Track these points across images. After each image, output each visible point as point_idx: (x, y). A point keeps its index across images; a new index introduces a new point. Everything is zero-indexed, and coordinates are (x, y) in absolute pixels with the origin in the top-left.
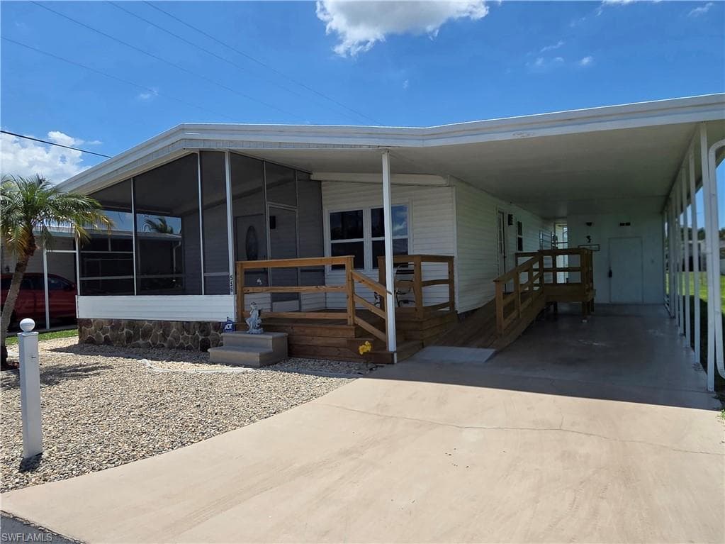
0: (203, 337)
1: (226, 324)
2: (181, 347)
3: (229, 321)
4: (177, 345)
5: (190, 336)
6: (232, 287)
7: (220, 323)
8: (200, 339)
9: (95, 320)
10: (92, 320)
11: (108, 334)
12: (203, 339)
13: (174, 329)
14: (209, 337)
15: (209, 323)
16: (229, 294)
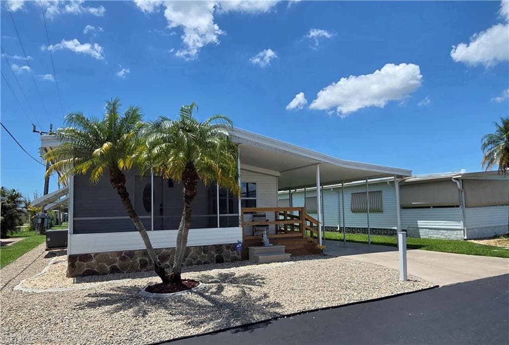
0: (218, 254)
1: (237, 244)
2: (199, 263)
3: (239, 243)
4: (195, 263)
5: (206, 255)
6: (240, 223)
7: (231, 244)
8: (215, 256)
9: (96, 254)
10: (93, 255)
11: (116, 264)
12: (217, 256)
13: (192, 252)
14: (222, 254)
15: (223, 245)
16: (238, 226)
